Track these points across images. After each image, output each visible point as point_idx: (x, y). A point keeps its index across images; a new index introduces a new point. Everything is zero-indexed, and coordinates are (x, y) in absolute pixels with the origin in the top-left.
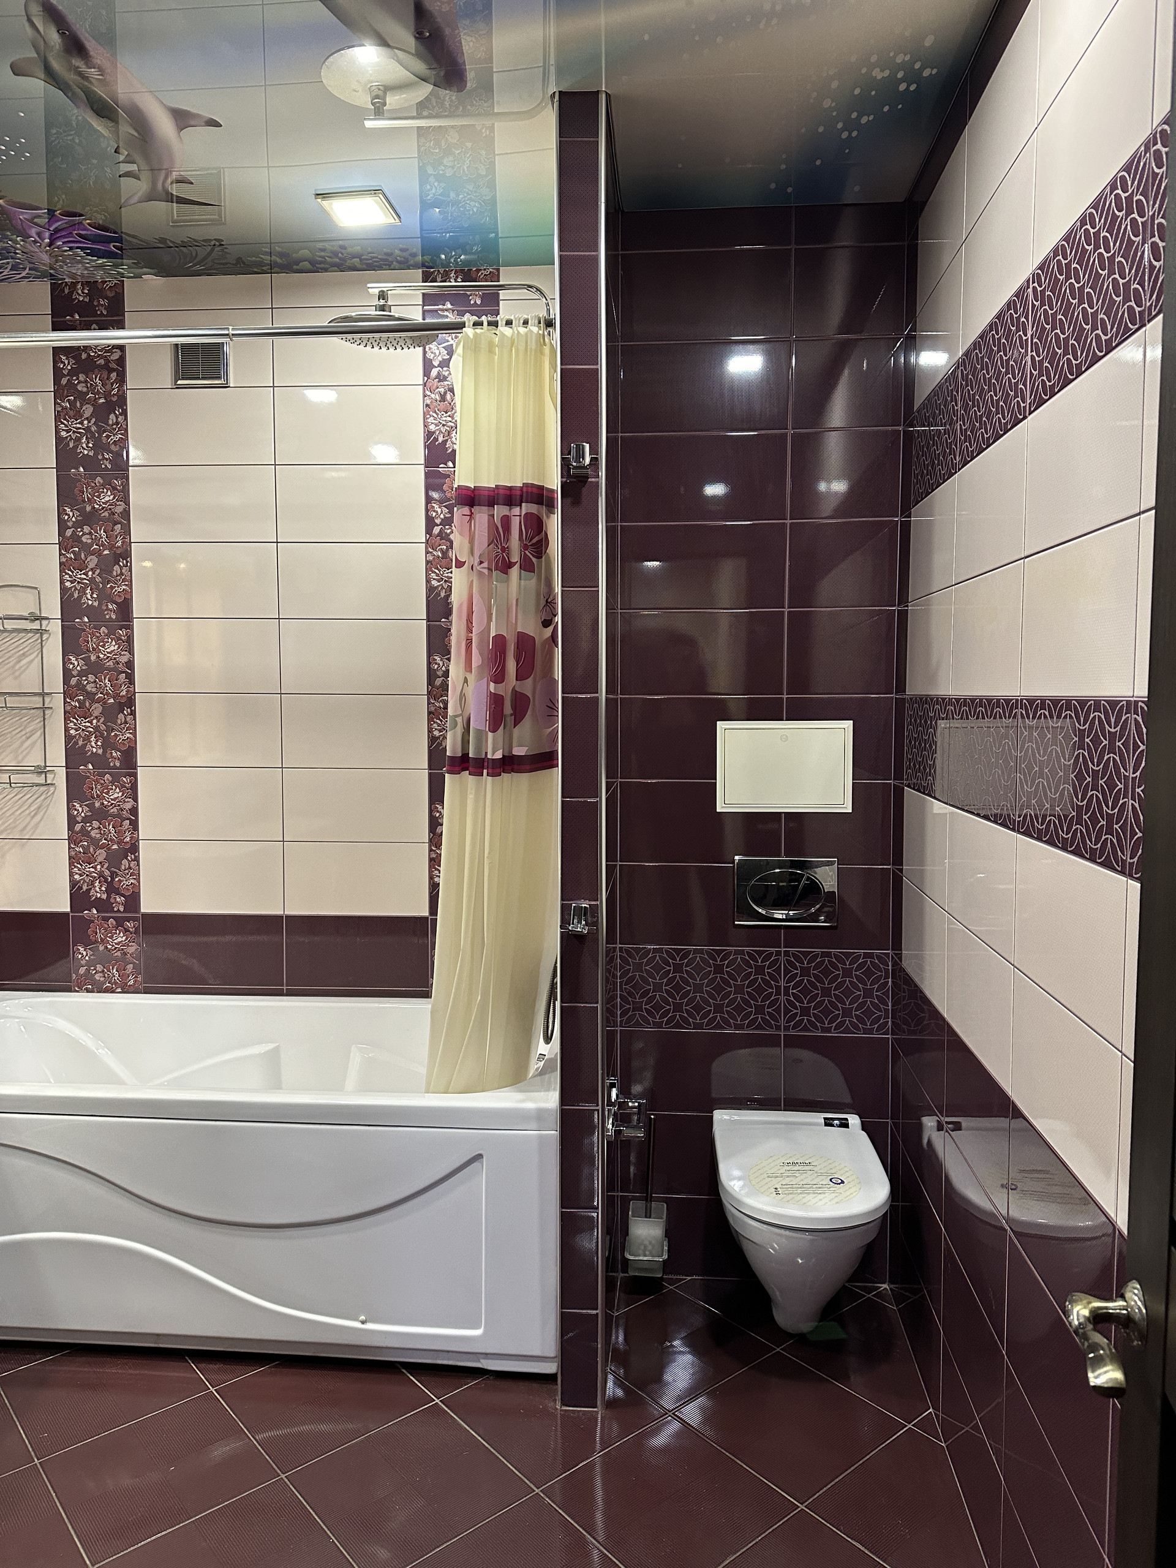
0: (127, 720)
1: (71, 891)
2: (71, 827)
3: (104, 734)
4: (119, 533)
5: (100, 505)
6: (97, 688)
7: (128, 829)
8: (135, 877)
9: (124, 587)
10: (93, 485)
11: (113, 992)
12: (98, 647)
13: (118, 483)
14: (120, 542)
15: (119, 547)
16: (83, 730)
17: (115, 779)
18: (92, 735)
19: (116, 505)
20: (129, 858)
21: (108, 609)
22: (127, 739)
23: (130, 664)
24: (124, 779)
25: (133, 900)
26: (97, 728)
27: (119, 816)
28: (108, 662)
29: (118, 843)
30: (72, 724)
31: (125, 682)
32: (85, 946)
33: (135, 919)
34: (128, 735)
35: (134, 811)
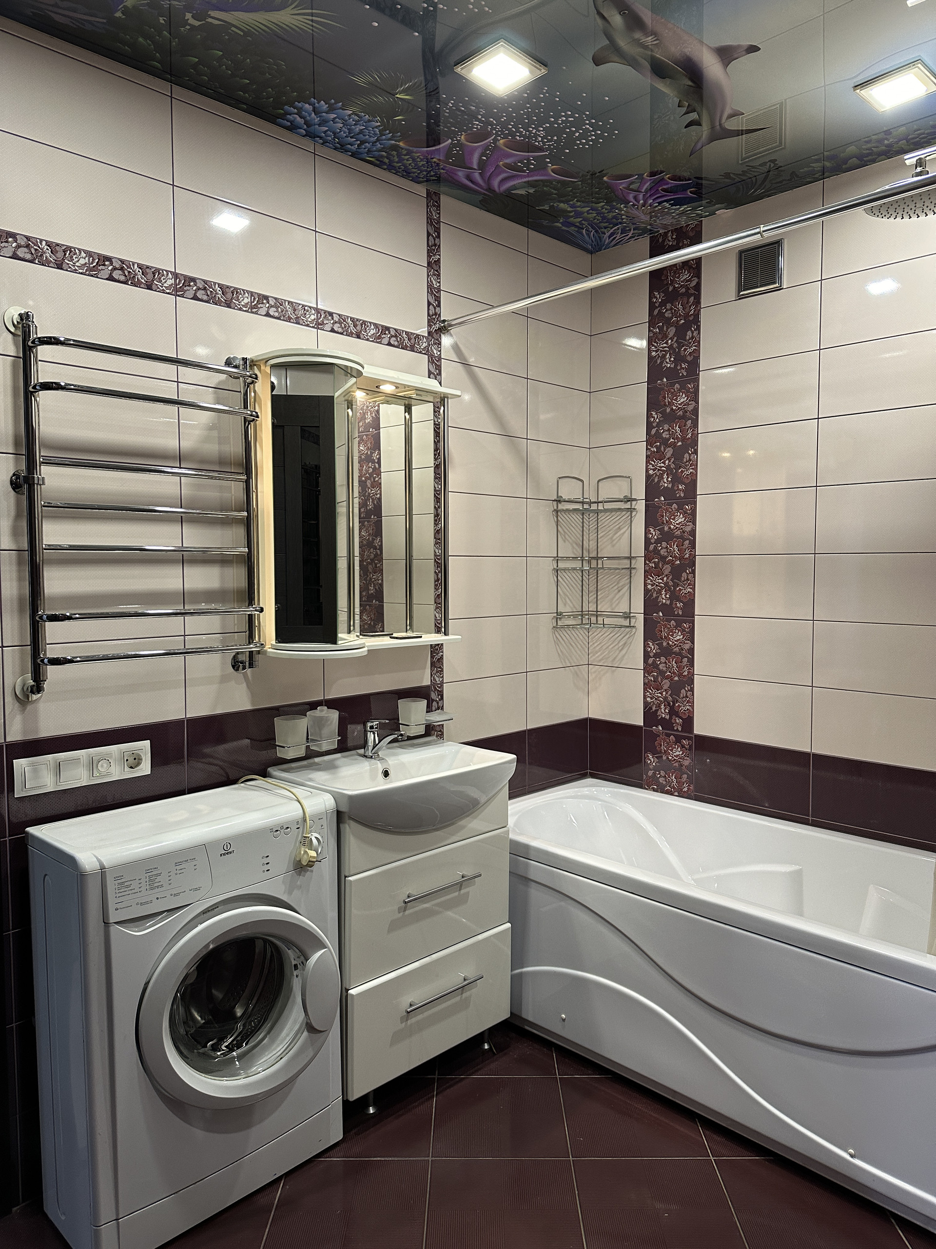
0: (689, 577)
1: (644, 710)
2: (645, 661)
3: (671, 588)
4: (690, 427)
5: (677, 406)
6: (668, 552)
7: (686, 665)
8: (690, 704)
9: (691, 471)
10: (673, 391)
11: (672, 794)
12: (670, 520)
13: (691, 386)
14: (690, 434)
15: (689, 438)
16: (657, 585)
17: (678, 625)
18: (663, 589)
19: (688, 404)
20: (686, 688)
21: (678, 489)
22: (688, 593)
23: (693, 533)
24: (685, 625)
25: (689, 722)
26: (666, 584)
27: (680, 654)
28: (677, 531)
29: (679, 676)
30: (649, 581)
31: (689, 547)
32: (653, 754)
33: (689, 738)
34: (689, 590)
35: (691, 651)
